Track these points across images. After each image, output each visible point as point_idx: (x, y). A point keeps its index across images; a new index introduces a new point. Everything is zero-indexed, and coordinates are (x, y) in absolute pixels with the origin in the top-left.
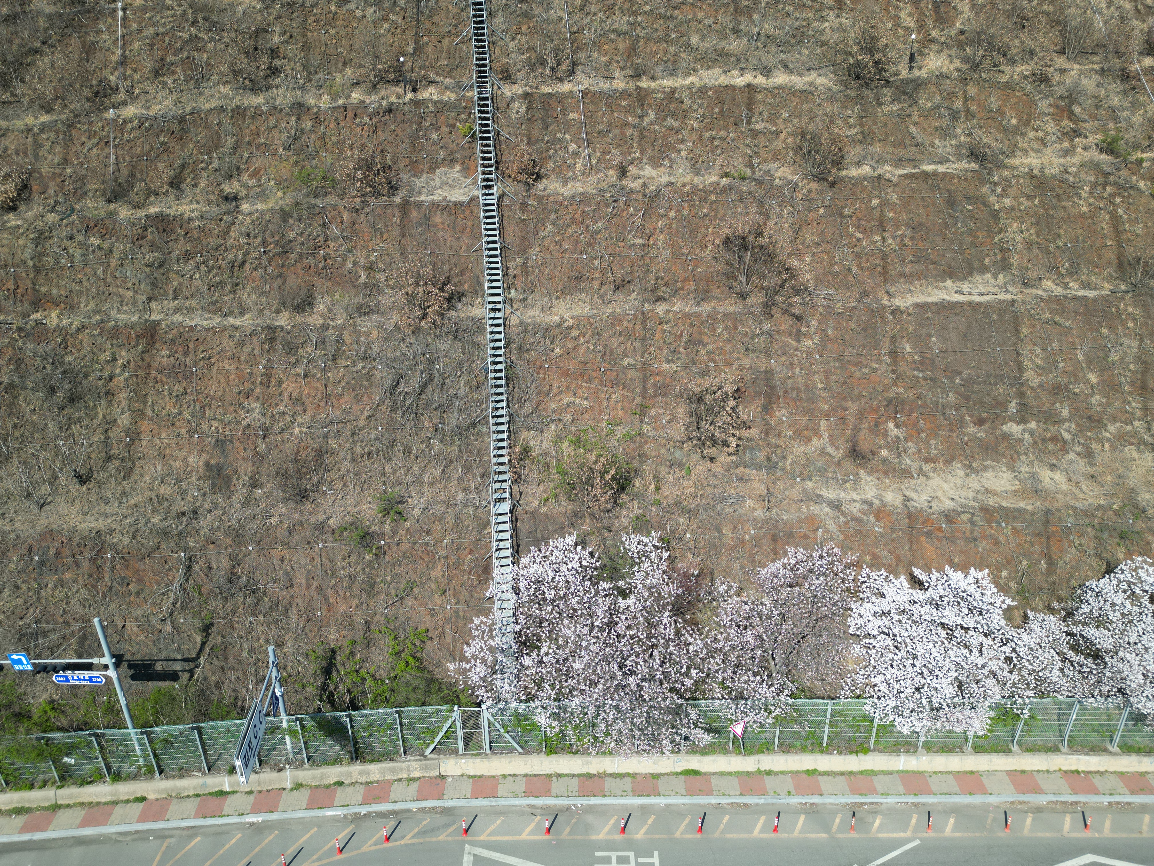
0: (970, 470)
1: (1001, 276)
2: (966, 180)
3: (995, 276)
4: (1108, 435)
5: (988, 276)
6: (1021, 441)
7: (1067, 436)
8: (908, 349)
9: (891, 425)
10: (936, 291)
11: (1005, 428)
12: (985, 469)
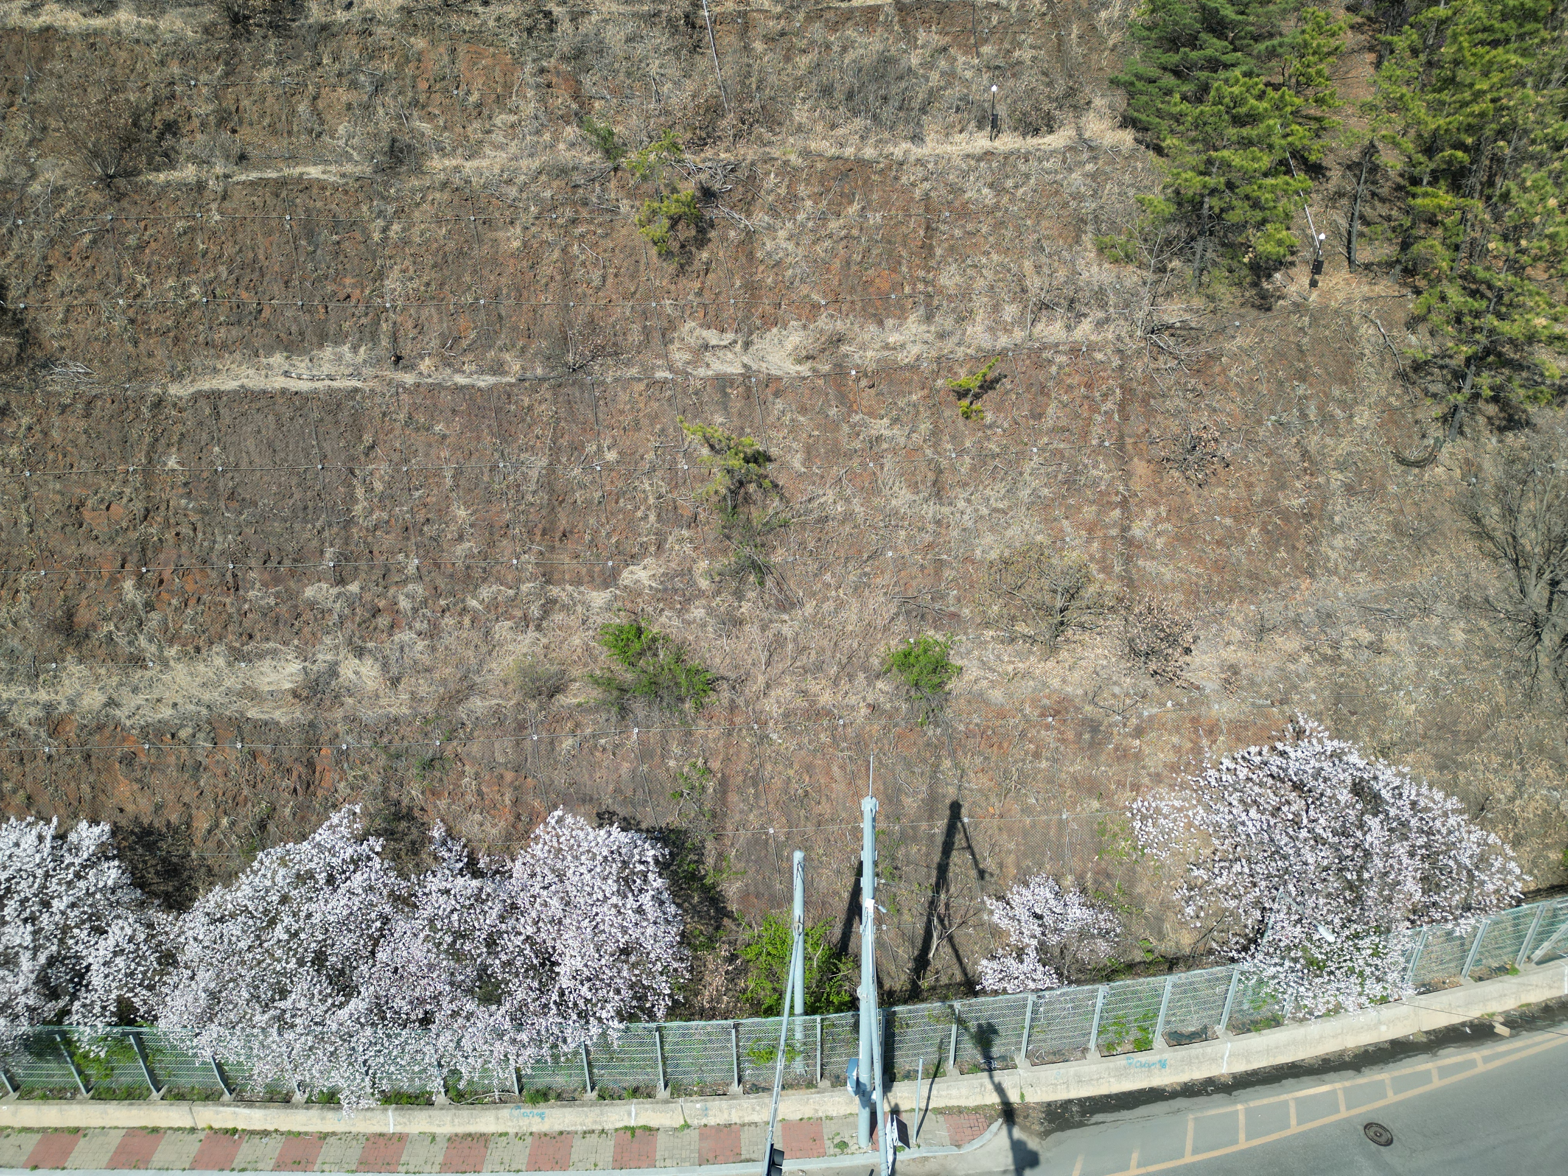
0: (237, 656)
1: (362, 349)
2: (346, 192)
3: (355, 349)
4: (473, 603)
5: (346, 348)
6: (330, 610)
7: (404, 604)
8: (172, 463)
9: (128, 585)
10: (251, 372)
11: (309, 592)
12: (261, 656)
